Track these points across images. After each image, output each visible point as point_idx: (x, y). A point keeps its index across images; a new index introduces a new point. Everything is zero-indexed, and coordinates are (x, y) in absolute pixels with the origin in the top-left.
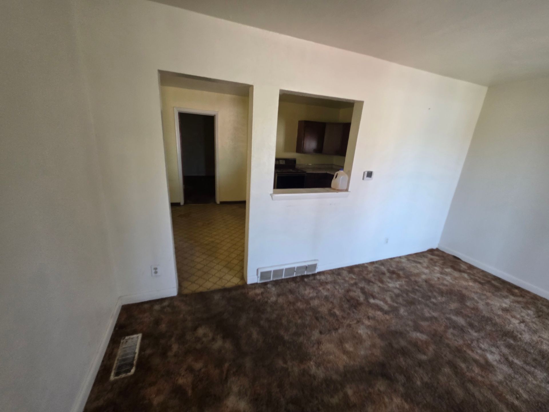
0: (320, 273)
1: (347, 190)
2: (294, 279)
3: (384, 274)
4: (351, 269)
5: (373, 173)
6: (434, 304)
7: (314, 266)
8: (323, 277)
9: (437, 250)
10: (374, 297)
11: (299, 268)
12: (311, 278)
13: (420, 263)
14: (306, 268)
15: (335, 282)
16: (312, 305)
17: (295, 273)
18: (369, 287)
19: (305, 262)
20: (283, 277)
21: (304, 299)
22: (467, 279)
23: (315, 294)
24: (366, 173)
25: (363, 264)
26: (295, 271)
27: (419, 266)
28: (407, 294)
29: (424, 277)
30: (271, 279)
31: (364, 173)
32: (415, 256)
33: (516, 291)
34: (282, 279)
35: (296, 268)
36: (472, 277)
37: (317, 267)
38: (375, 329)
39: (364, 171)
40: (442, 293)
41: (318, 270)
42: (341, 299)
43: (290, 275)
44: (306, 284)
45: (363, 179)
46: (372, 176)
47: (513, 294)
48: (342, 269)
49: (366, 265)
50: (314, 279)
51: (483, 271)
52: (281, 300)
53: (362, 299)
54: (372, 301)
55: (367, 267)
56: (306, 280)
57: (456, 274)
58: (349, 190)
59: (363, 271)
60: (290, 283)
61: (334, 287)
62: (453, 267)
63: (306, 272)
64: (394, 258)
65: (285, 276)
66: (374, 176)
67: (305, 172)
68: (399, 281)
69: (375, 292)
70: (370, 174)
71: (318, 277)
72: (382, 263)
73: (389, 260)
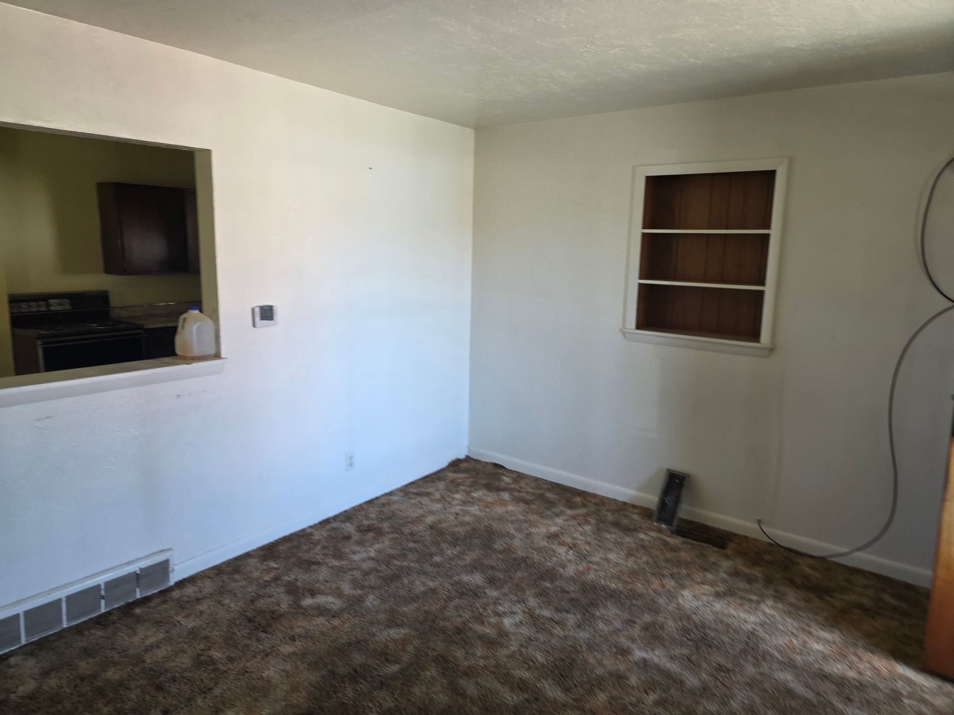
0: (181, 584)
1: (217, 356)
2: (101, 621)
3: (348, 538)
4: (269, 551)
5: (274, 308)
6: (437, 565)
7: (163, 568)
8: (190, 590)
9: (468, 459)
10: (313, 593)
11: (112, 585)
12: (156, 601)
13: (428, 494)
14: (137, 578)
15: (223, 591)
16: (149, 661)
17: (103, 602)
18: (306, 577)
19: (128, 563)
20: (65, 625)
21: (126, 656)
22: (506, 501)
23: (162, 635)
24: (257, 310)
25: (303, 530)
26: (103, 597)
27: (425, 500)
28: (388, 564)
29: (430, 520)
30: (23, 641)
31: (253, 310)
32: (420, 483)
33: (578, 499)
34: (64, 630)
35: (103, 587)
36: (516, 494)
37: (171, 569)
38: (302, 656)
39: (253, 306)
40: (455, 540)
41: (175, 577)
42: (232, 622)
43: (88, 613)
44: (139, 620)
45: (254, 325)
46: (275, 317)
47: (571, 505)
48: (248, 555)
49: (309, 530)
50: (165, 602)
51: (536, 480)
52: (52, 682)
53: (285, 603)
54: (308, 602)
55: (311, 534)
56: (138, 611)
57: (491, 497)
58: (223, 356)
59: (298, 547)
60: (86, 633)
61: (219, 602)
62: (488, 487)
63: (138, 590)
64: (377, 498)
65: (68, 620)
66: (279, 314)
67: (140, 327)
68: (379, 543)
69: (318, 581)
70: (267, 313)
71: (176, 594)
72: (347, 516)
73: (364, 506)
